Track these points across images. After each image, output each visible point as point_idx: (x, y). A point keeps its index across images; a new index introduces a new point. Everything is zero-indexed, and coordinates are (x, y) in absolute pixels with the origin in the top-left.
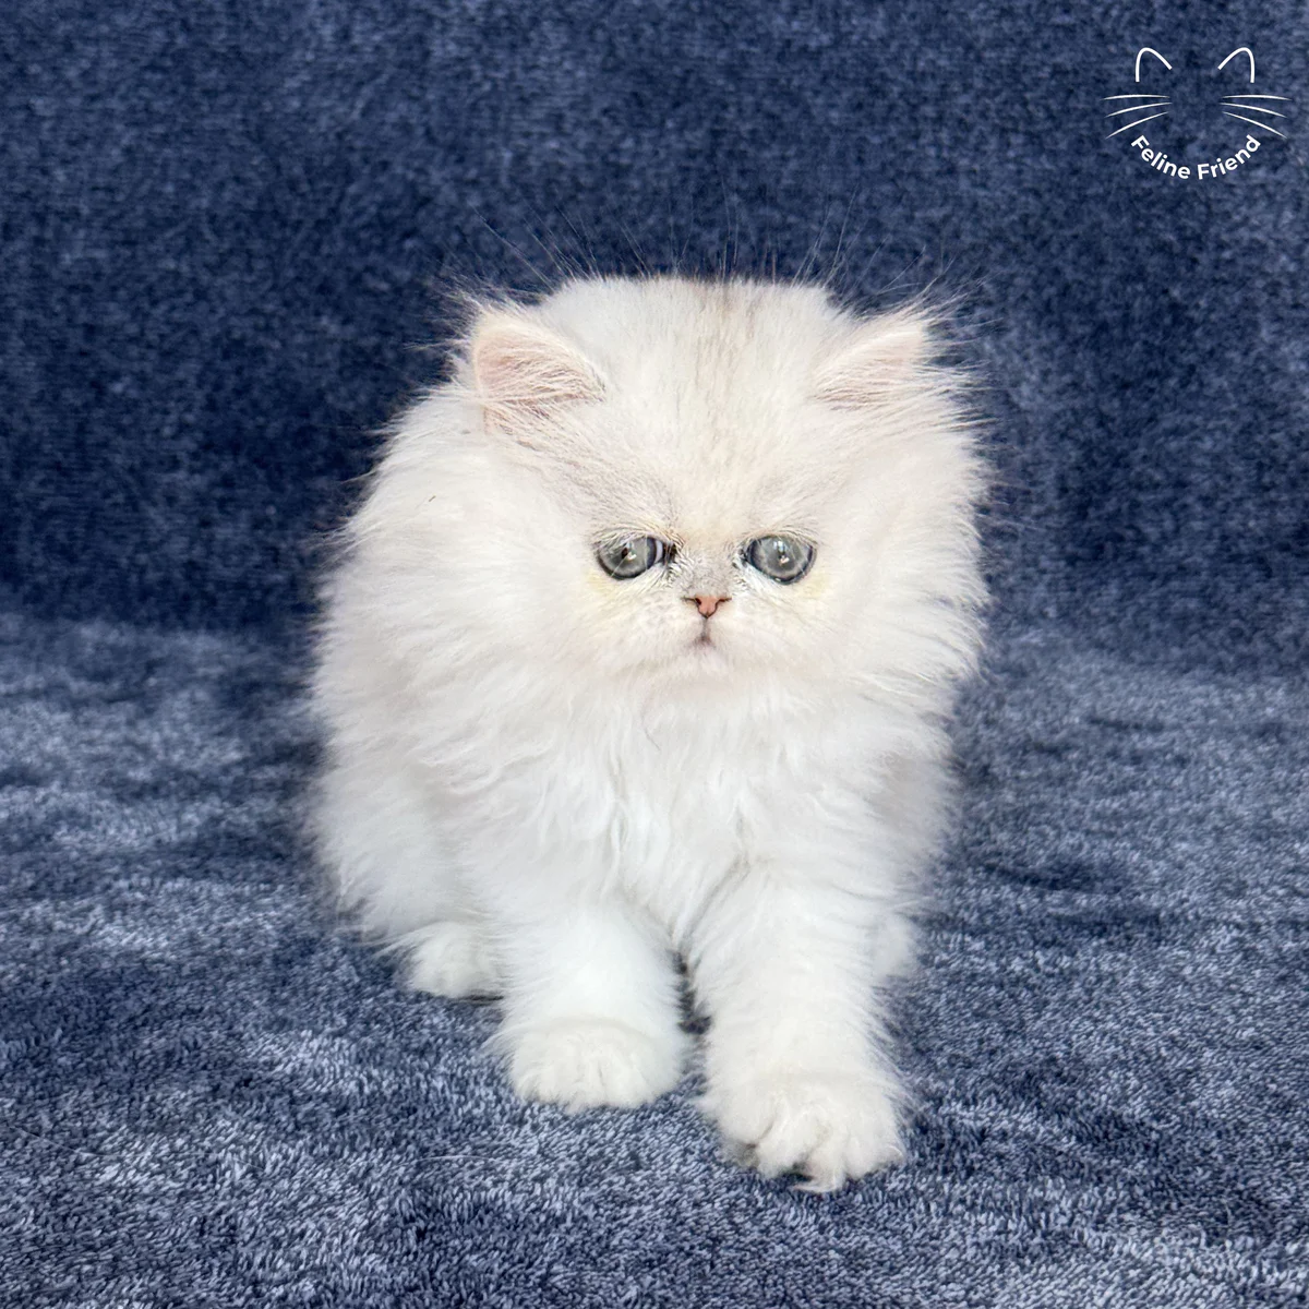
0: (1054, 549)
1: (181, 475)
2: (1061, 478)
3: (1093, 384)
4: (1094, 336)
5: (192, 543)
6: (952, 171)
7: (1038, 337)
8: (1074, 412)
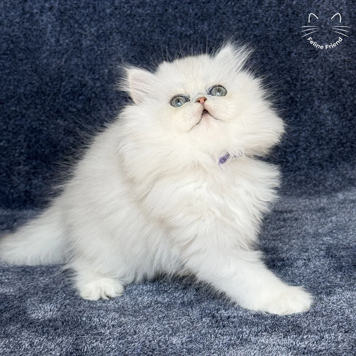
1: (21, 167)
5: (26, 185)
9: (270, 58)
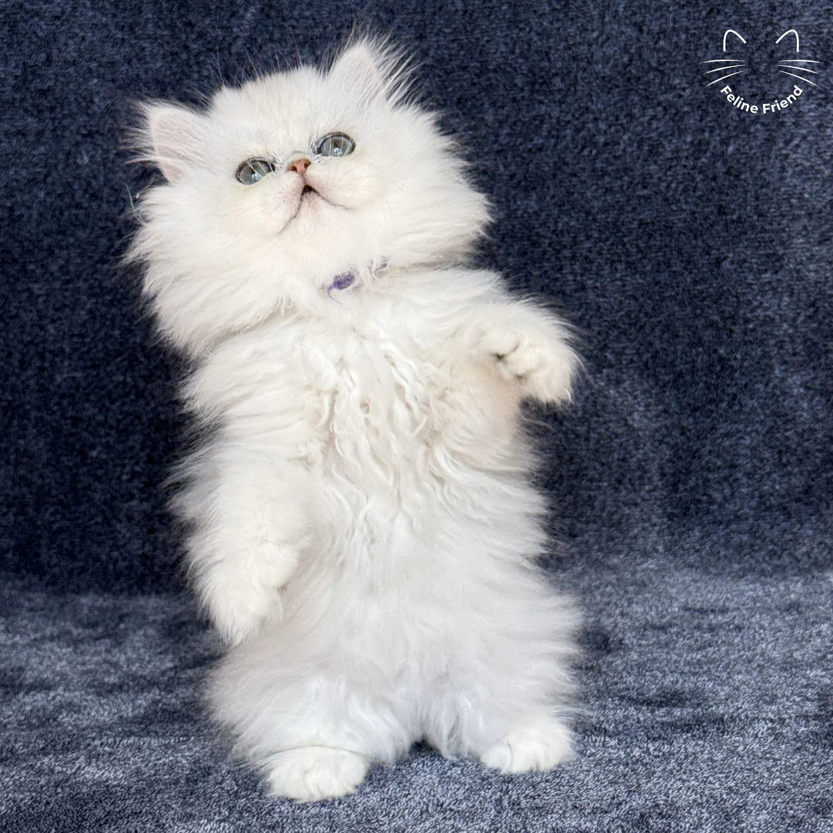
0: (660, 511)
1: (135, 503)
2: (661, 468)
3: (677, 410)
4: (675, 381)
5: (144, 544)
6: (583, 288)
7: (642, 384)
8: (667, 428)
9: (675, 272)
